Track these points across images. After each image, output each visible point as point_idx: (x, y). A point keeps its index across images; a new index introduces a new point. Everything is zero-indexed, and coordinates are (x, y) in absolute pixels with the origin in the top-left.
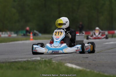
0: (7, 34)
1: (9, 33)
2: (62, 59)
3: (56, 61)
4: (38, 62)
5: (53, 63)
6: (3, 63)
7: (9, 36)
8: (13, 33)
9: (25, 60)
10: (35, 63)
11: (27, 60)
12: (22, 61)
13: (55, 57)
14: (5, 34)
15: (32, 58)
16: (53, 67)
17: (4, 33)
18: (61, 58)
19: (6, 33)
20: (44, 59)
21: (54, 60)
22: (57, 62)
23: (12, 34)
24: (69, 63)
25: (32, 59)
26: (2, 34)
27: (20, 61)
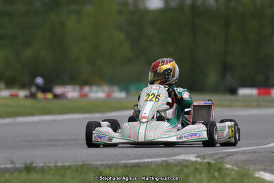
0: (103, 91)
1: (106, 88)
2: (246, 161)
3: (233, 165)
4: (192, 168)
5: (227, 169)
6: (110, 167)
7: (109, 96)
8: (116, 88)
9: (159, 160)
10: (185, 170)
11: (163, 161)
12: (152, 162)
13: (229, 155)
14: (97, 91)
15: (175, 155)
16: (228, 179)
17: (94, 88)
18: (243, 157)
19: (99, 88)
20: (205, 161)
21: (228, 164)
22: (236, 168)
23: (113, 91)
24: (265, 170)
25: (174, 158)
26: (91, 91)
27: (148, 162)
